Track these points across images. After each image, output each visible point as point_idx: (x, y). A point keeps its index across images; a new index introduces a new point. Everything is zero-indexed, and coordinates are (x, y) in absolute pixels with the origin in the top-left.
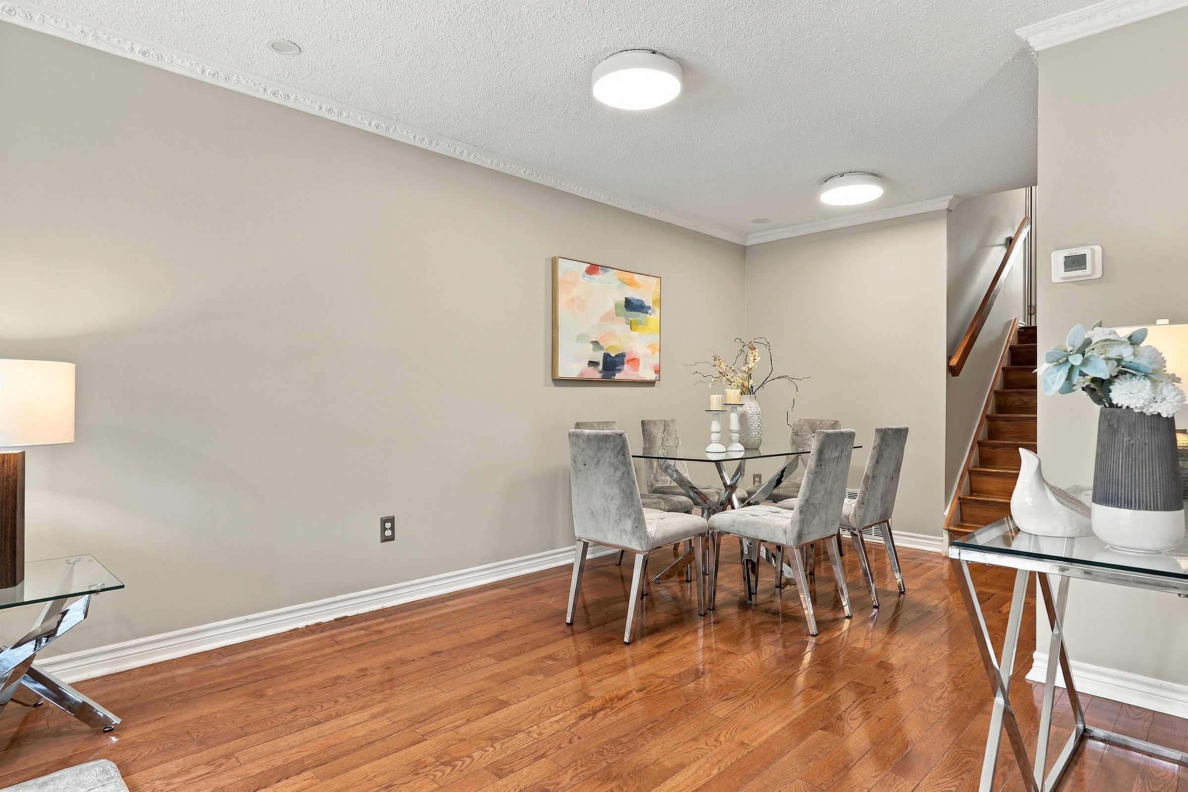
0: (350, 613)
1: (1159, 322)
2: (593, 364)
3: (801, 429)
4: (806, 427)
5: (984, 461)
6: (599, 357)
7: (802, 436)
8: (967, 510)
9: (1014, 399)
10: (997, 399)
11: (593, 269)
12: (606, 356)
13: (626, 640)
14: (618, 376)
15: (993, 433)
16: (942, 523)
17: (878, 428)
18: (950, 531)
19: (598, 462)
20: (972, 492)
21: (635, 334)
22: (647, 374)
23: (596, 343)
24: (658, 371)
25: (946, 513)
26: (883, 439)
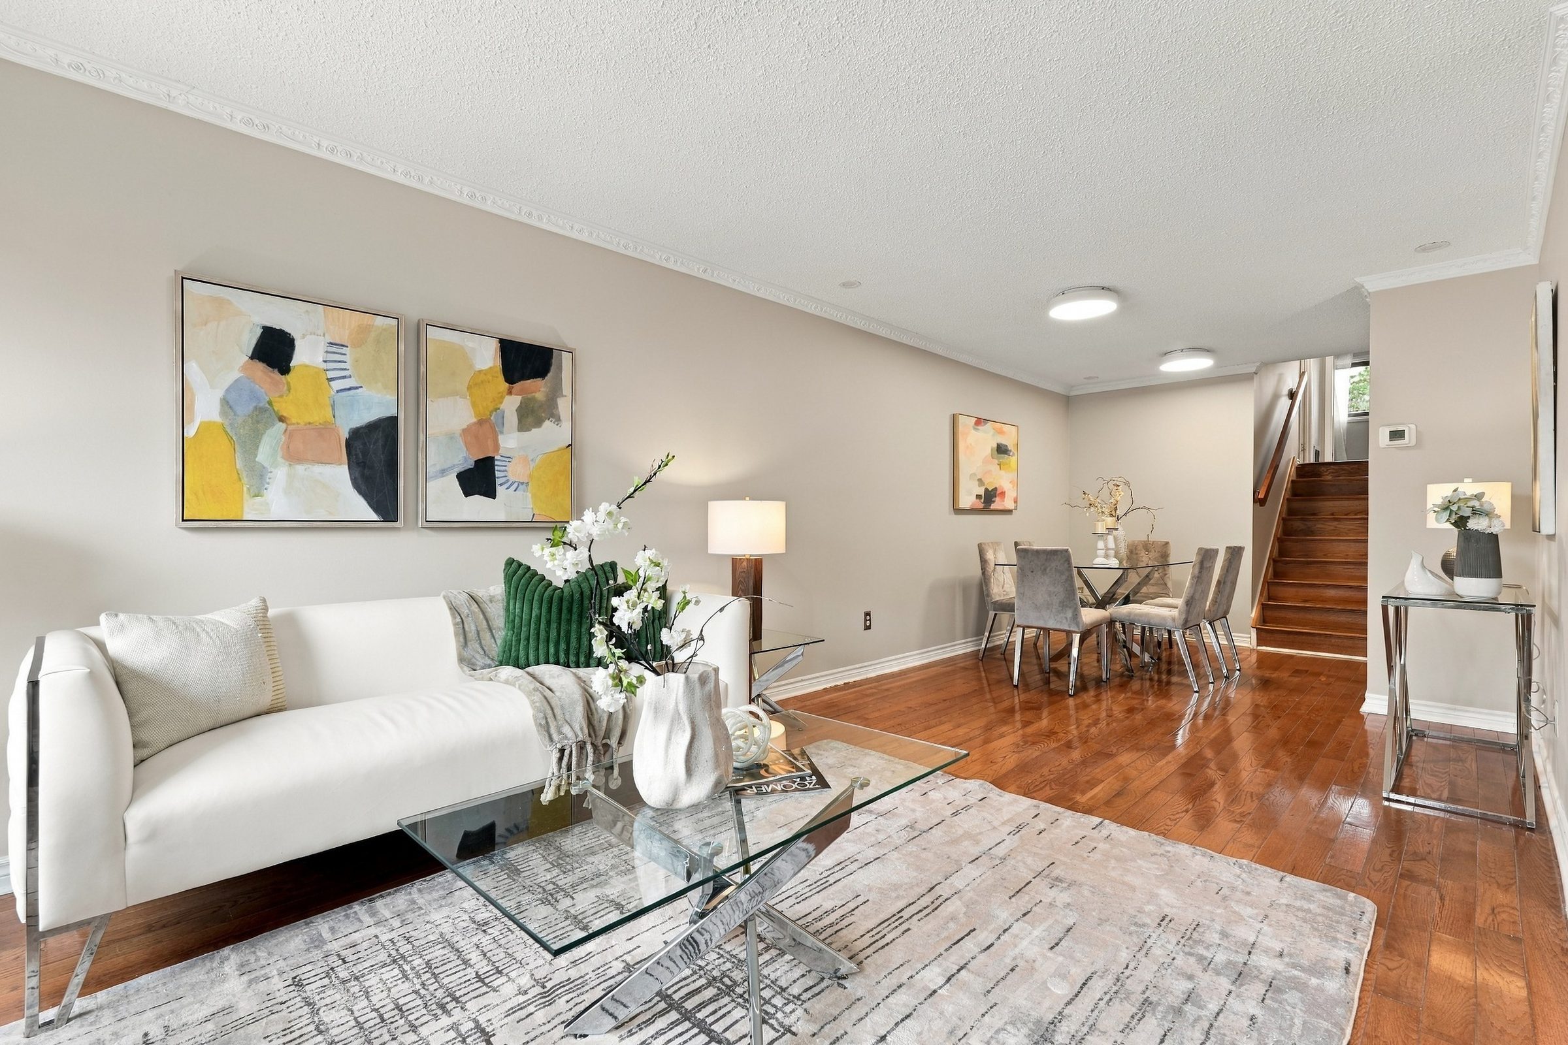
0: (851, 680)
1: (1466, 480)
2: (979, 497)
3: (1136, 548)
4: (1140, 547)
5: (1276, 575)
6: (981, 492)
7: (1137, 554)
8: (1269, 613)
9: (1298, 524)
10: (1284, 525)
11: (979, 422)
12: (986, 490)
13: (1071, 692)
14: (993, 506)
15: (1283, 552)
16: (1250, 622)
17: (1229, 545)
18: (1257, 629)
19: (1045, 570)
20: (1270, 598)
21: (1002, 472)
22: (1008, 504)
23: (980, 480)
24: (1016, 502)
25: (1253, 615)
26: (1232, 554)
